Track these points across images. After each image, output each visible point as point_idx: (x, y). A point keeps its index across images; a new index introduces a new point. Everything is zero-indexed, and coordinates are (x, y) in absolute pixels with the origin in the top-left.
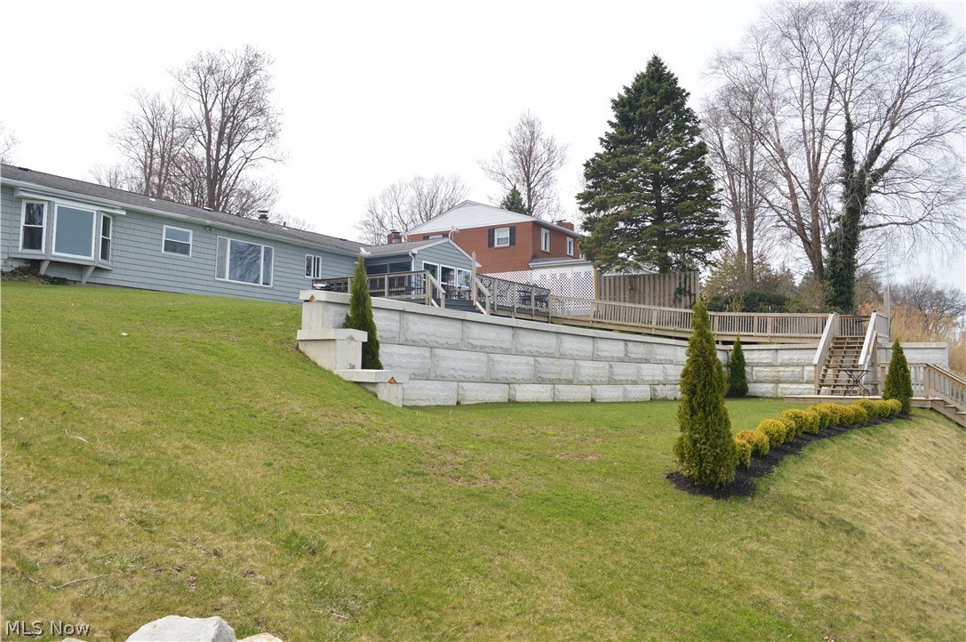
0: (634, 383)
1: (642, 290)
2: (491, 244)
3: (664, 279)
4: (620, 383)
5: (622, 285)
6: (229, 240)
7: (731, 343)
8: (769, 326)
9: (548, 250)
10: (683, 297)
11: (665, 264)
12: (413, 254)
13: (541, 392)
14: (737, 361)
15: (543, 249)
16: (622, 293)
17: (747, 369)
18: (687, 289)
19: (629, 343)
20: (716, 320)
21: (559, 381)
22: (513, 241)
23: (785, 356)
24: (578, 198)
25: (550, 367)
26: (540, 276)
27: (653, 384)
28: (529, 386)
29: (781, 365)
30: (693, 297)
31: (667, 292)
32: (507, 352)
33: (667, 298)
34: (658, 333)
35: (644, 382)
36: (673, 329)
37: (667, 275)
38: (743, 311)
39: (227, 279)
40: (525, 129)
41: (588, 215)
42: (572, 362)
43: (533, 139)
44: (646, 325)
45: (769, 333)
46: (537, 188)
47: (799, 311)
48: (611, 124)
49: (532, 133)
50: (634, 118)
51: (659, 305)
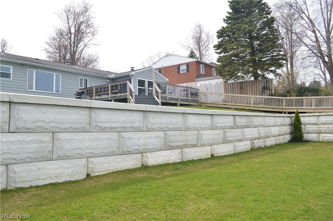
0: (241, 140)
1: (246, 88)
2: (179, 72)
3: (256, 83)
4: (232, 142)
5: (236, 87)
6: (35, 71)
7: (293, 113)
8: (313, 104)
9: (204, 74)
10: (266, 91)
11: (256, 76)
12: (132, 75)
13: (172, 156)
14: (297, 123)
15: (202, 73)
16: (237, 90)
17: (302, 126)
18: (268, 87)
19: (236, 117)
20: (284, 101)
21: (186, 146)
22: (188, 70)
23: (323, 119)
24: (214, 47)
25: (176, 137)
26: (200, 85)
27: (252, 140)
28: (160, 153)
29: (321, 124)
30: (271, 91)
31: (258, 89)
32: (138, 130)
33: (258, 91)
34: (254, 109)
35: (246, 140)
36: (262, 106)
37: (258, 81)
38: (297, 96)
39: (34, 90)
40: (197, 28)
41: (219, 55)
42: (196, 132)
43: (201, 33)
44: (248, 105)
45: (314, 107)
46: (203, 52)
47: (326, 95)
48: (228, 13)
49: (200, 30)
50: (239, 8)
51: (255, 95)
